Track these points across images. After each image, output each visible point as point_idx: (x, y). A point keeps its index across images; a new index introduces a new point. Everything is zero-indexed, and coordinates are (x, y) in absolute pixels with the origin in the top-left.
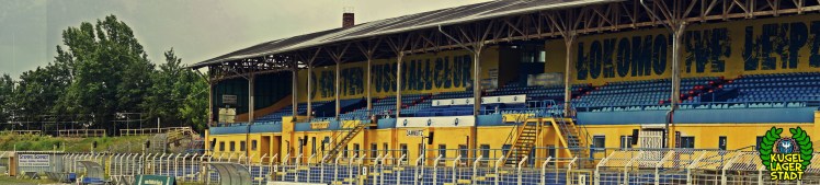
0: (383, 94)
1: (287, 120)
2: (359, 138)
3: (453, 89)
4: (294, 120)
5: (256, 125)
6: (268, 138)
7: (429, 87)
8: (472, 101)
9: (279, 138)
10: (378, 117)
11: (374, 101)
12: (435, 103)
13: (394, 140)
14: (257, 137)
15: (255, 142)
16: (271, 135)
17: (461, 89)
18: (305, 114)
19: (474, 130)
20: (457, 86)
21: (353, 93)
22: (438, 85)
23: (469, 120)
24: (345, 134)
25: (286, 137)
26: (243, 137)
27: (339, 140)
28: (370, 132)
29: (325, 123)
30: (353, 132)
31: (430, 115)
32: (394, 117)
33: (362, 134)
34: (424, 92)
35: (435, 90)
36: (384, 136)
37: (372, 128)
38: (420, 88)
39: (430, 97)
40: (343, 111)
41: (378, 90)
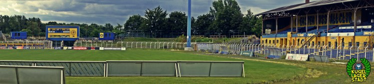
0: (321, 25)
1: (289, 33)
2: (314, 40)
3: (345, 23)
4: (292, 33)
5: (278, 35)
6: (282, 39)
7: (337, 23)
8: (353, 27)
9: (286, 39)
10: (321, 33)
11: (319, 27)
12: (340, 28)
13: (326, 40)
14: (279, 39)
15: (278, 41)
16: (283, 38)
17: (348, 23)
18: (295, 31)
19: (354, 37)
20: (347, 22)
21: (311, 24)
22: (341, 22)
23: (352, 34)
24: (309, 38)
25: (289, 39)
26: (274, 39)
27: (307, 40)
28: (318, 38)
29: (302, 35)
30: (312, 38)
31: (338, 32)
32: (326, 33)
33: (315, 38)
34: (336, 24)
35: (339, 24)
36: (323, 39)
37: (319, 36)
38: (334, 23)
39: (338, 26)
40: (308, 30)
41: (320, 23)
